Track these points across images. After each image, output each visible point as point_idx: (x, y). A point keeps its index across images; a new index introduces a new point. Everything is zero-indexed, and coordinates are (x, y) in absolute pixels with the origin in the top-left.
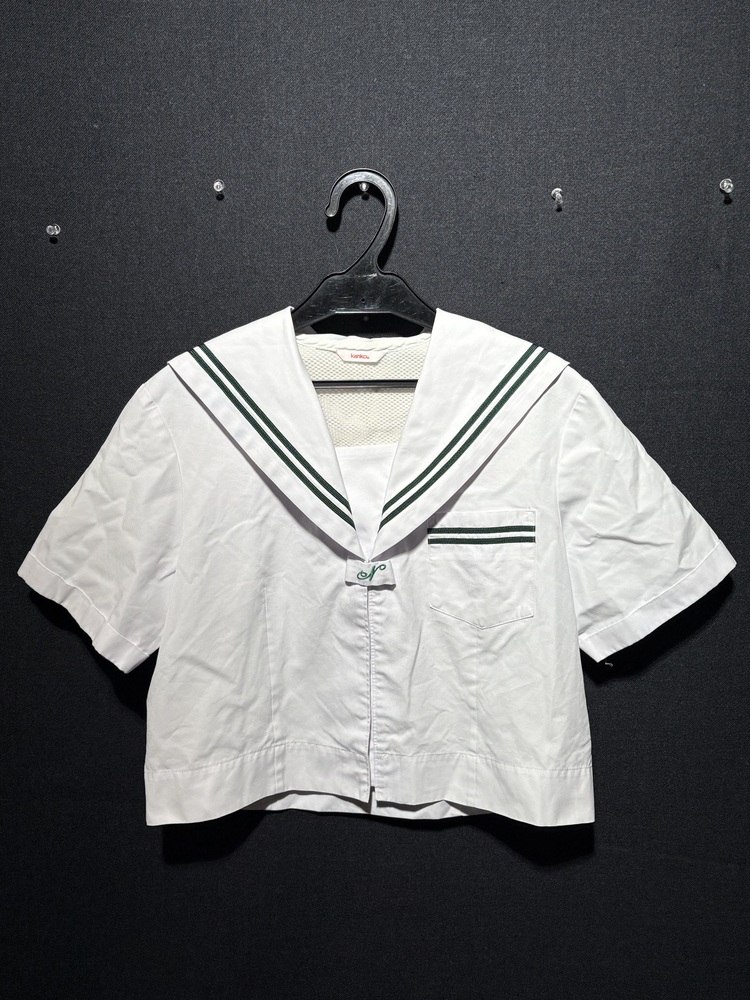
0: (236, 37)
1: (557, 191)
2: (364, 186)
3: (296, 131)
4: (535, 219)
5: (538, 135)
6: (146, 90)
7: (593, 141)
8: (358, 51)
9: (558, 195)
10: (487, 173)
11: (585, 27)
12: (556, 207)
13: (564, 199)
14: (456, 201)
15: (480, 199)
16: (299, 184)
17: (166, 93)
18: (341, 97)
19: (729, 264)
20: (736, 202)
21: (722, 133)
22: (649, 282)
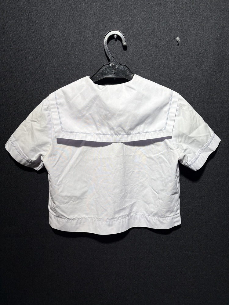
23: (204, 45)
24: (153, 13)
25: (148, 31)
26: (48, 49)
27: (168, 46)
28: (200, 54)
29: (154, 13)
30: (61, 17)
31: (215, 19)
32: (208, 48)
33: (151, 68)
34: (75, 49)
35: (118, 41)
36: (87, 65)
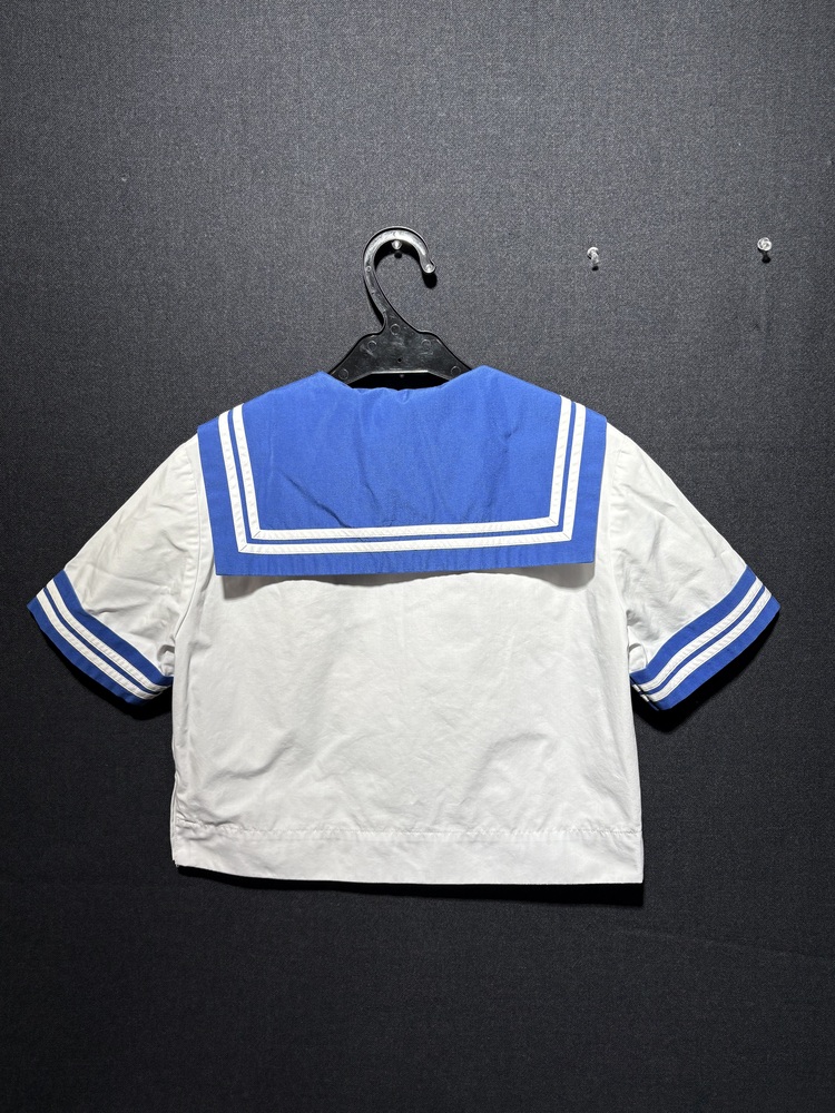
0: (269, 92)
1: (593, 250)
2: (397, 245)
3: (328, 186)
4: (570, 276)
5: (573, 193)
6: (176, 144)
7: (629, 199)
8: (391, 108)
9: (594, 255)
10: (522, 231)
11: (620, 86)
12: (591, 265)
13: (600, 258)
14: (490, 258)
15: (515, 257)
16: (331, 239)
17: (196, 147)
18: (374, 154)
19: (769, 323)
20: (774, 261)
21: (759, 192)
22: (687, 340)
23: (674, 268)
24: (512, 171)
25: (498, 226)
26: (188, 284)
27: (562, 271)
28: (663, 296)
29: (516, 173)
30: (228, 188)
31: (707, 188)
32: (689, 277)
33: (509, 339)
34: (272, 283)
35: (406, 258)
36: (309, 332)
